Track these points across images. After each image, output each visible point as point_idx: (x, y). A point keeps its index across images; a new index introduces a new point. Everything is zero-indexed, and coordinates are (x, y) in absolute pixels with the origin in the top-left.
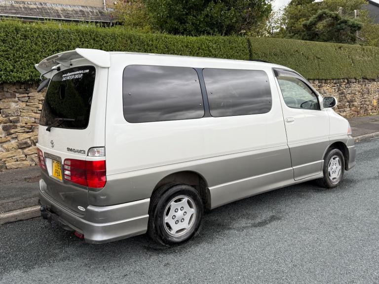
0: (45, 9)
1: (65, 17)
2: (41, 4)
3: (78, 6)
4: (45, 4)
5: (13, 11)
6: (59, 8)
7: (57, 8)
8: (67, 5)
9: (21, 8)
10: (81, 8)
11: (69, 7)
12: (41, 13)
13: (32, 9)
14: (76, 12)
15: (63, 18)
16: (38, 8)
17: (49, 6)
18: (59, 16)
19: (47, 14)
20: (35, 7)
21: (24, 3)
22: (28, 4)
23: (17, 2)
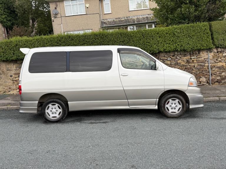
0: (128, 20)
1: (137, 22)
2: (127, 17)
3: (146, 15)
4: (129, 17)
5: (113, 23)
6: (135, 18)
7: (134, 18)
10: (147, 16)
11: (141, 16)
12: (126, 22)
13: (122, 21)
14: (144, 18)
15: (136, 23)
16: (125, 20)
17: (131, 18)
18: (134, 22)
19: (129, 22)
20: (124, 19)
21: (119, 18)
22: (121, 18)
23: (116, 19)
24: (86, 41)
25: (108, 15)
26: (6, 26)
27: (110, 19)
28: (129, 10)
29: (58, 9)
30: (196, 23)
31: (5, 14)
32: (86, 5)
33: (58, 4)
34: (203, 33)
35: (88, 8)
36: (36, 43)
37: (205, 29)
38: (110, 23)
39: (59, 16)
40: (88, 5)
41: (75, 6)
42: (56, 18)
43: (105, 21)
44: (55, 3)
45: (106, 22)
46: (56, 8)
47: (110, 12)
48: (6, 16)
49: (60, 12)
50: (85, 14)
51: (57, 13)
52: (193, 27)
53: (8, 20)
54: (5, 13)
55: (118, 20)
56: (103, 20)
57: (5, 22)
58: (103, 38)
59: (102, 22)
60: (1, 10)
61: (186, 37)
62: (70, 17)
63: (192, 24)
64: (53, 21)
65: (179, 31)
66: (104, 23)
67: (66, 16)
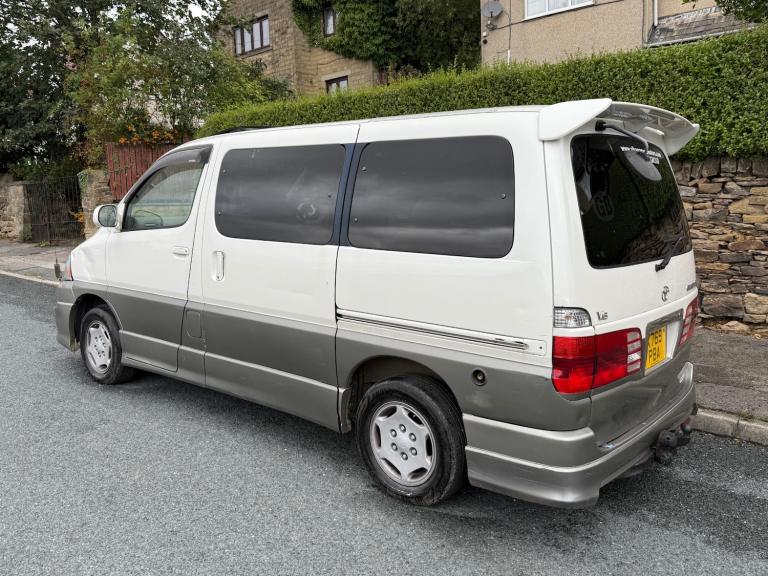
31: (385, 33)
38: (686, 27)
39: (505, 21)
42: (493, 29)
43: (670, 23)
45: (673, 27)
48: (388, 37)
49: (507, 9)
50: (591, 3)
51: (495, 14)
53: (392, 50)
54: (384, 29)
56: (659, 19)
57: (381, 57)
59: (654, 27)
60: (375, 21)
62: (536, 22)
64: (485, 42)
66: (665, 30)
67: (527, 18)
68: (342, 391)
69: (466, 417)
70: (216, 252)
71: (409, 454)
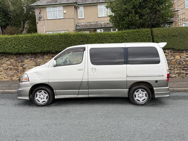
0: (97, 24)
2: (96, 22)
4: (98, 22)
5: (85, 26)
6: (103, 23)
7: (102, 23)
8: (107, 21)
9: (88, 25)
12: (95, 26)
13: (92, 24)
15: (103, 27)
16: (95, 24)
17: (99, 22)
18: (102, 26)
19: (97, 26)
20: (94, 23)
21: (90, 23)
22: (92, 23)
23: (88, 23)
24: (53, 40)
25: (81, 19)
26: (1, 26)
27: (83, 23)
28: (98, 16)
29: (42, 14)
30: (141, 29)
32: (64, 11)
33: (42, 9)
34: (146, 37)
35: (65, 13)
36: (13, 40)
37: (148, 34)
38: (82, 26)
39: (42, 19)
40: (66, 11)
41: (55, 12)
42: (39, 20)
43: (79, 24)
44: (39, 9)
46: (40, 13)
47: (83, 18)
48: (2, 18)
49: (43, 16)
50: (63, 18)
51: (40, 17)
52: (138, 32)
53: (3, 21)
55: (89, 24)
56: (77, 23)
58: (67, 38)
59: (76, 25)
61: (132, 40)
62: (50, 20)
63: (137, 30)
64: (38, 23)
65: (126, 35)
66: (78, 26)
67: (48, 19)
68: (128, 90)
69: (154, 88)
70: (92, 69)
71: (142, 97)
